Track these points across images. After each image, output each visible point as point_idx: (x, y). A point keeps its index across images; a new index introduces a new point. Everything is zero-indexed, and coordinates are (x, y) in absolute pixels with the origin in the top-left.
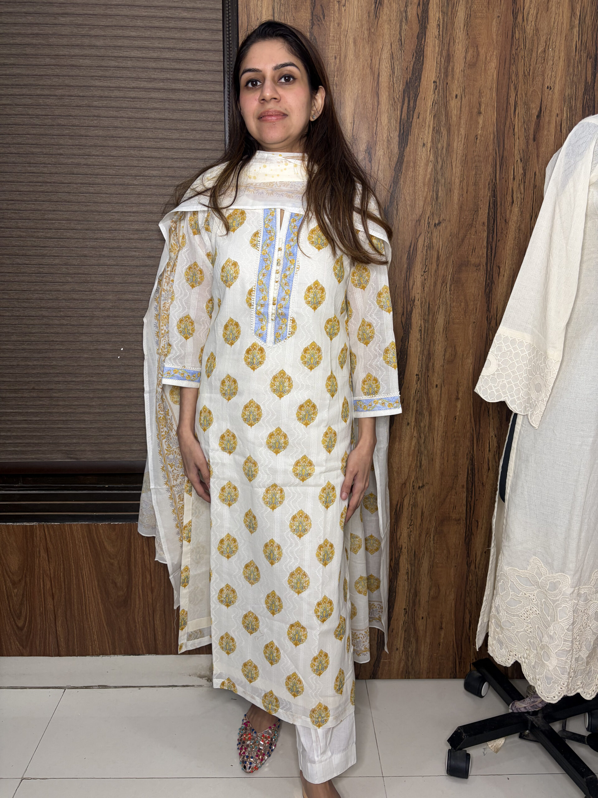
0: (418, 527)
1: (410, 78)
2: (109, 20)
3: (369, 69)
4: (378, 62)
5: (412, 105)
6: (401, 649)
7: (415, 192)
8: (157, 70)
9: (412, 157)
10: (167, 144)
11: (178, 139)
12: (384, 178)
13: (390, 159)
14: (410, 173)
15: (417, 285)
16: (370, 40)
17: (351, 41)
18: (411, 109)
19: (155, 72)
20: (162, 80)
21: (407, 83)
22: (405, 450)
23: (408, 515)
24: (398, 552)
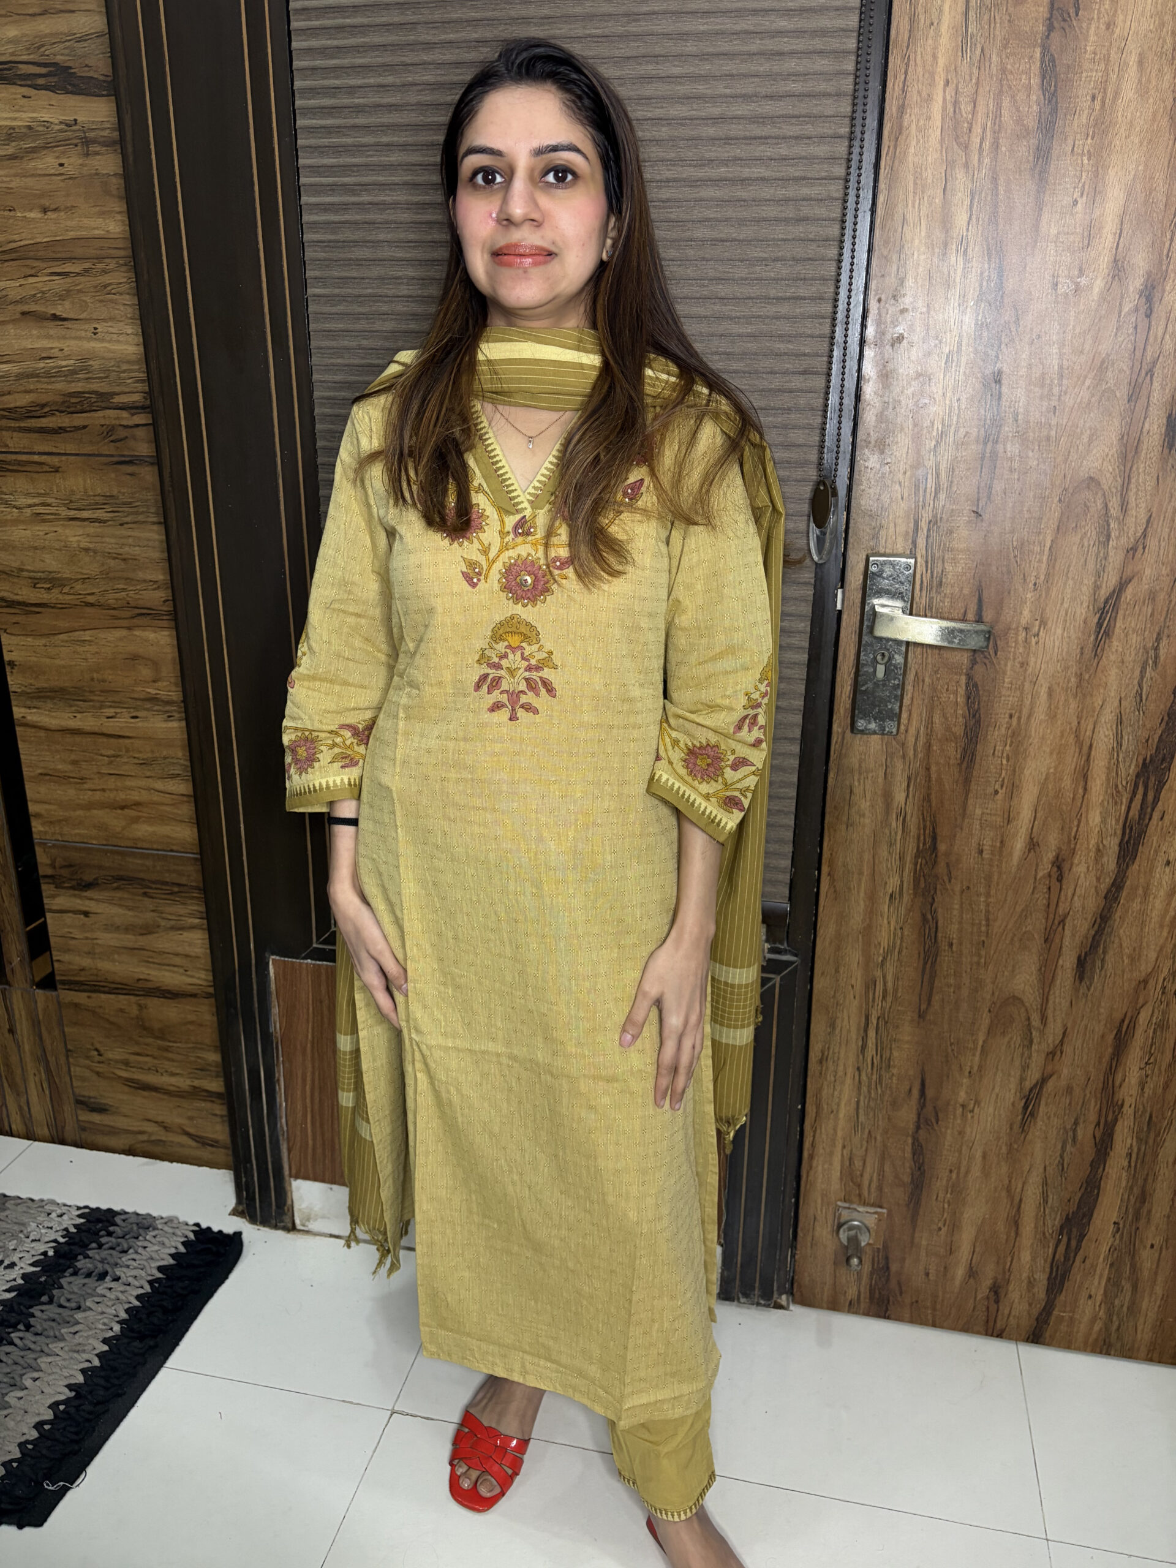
0: (1163, 1069)
2: (632, 44)
6: (1099, 1298)
8: (717, 142)
10: (723, 290)
11: (746, 279)
17: (1133, 60)
19: (714, 145)
20: (725, 162)
22: (1155, 915)
23: (1144, 1043)
24: (1114, 1112)
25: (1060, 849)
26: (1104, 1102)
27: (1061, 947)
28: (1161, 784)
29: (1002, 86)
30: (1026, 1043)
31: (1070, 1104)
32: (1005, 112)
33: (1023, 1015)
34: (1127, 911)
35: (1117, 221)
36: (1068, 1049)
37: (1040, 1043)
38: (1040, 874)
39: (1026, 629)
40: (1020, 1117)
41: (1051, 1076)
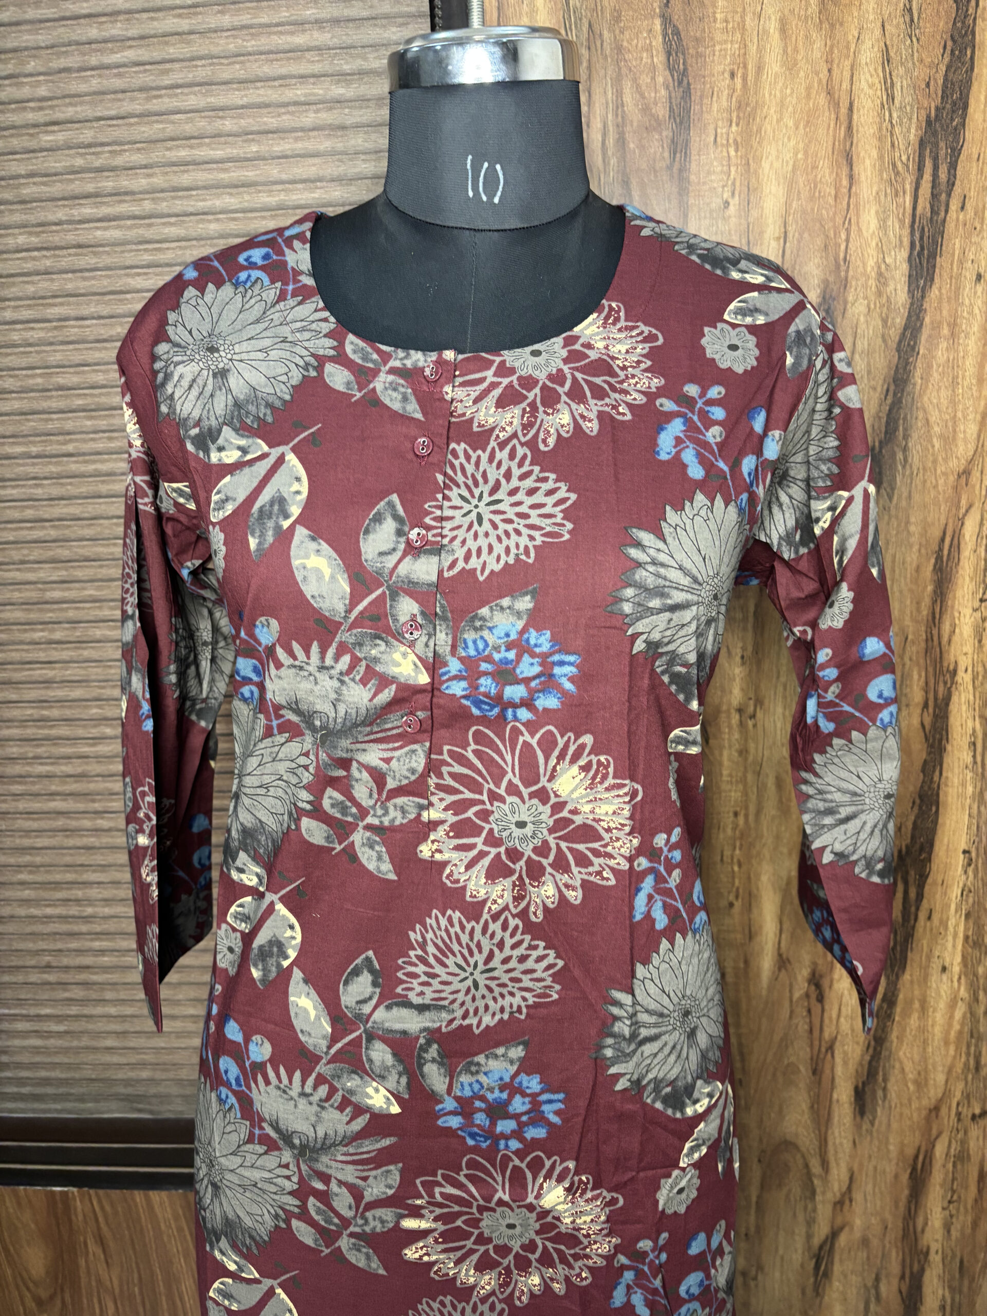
0: (969, 1206)
1: (937, 108)
3: (823, 95)
4: (847, 75)
5: (943, 175)
7: (953, 402)
9: (945, 313)
12: (869, 372)
13: (885, 321)
14: (941, 354)
15: (961, 634)
16: (823, 18)
17: (773, 26)
18: (943, 187)
21: (929, 122)
22: (938, 1031)
23: (945, 1180)
24: (919, 1262)
25: (815, 964)
26: (907, 1250)
27: (833, 1079)
28: (923, 877)
29: (620, 69)
30: (808, 1194)
31: (868, 1258)
32: (628, 98)
33: (800, 1162)
34: (904, 1030)
35: (780, 222)
36: (858, 1196)
37: (824, 1193)
38: (797, 995)
39: (740, 711)
40: (812, 1280)
41: (841, 1229)
